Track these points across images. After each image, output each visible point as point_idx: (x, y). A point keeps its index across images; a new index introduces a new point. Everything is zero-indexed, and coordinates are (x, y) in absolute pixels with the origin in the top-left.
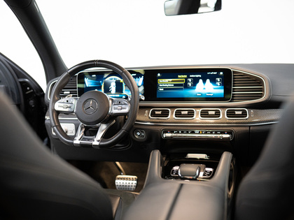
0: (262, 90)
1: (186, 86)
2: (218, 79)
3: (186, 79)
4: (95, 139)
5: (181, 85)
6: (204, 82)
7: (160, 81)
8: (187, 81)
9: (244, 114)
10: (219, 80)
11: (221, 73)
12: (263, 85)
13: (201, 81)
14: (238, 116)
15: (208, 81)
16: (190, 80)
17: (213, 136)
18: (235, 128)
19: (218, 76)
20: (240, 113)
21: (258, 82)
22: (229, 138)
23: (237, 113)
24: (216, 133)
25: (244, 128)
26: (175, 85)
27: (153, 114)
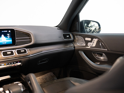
0: (31, 39)
6: (1, 36)
9: (25, 51)
10: (9, 35)
11: (10, 31)
12: (31, 36)
14: (23, 53)
17: (13, 65)
18: (23, 59)
19: (8, 33)
21: (28, 35)
22: (21, 65)
23: (22, 51)
25: (27, 59)
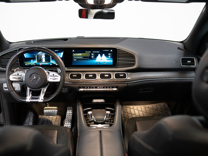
0: (134, 61)
1: (90, 58)
2: (110, 54)
3: (90, 54)
4: (40, 98)
5: (87, 57)
6: (101, 55)
7: (74, 54)
8: (91, 55)
9: (125, 76)
12: (135, 58)
13: (99, 55)
14: (122, 77)
15: (104, 55)
16: (93, 54)
17: (108, 89)
18: (120, 85)
19: (110, 52)
20: (123, 75)
21: (132, 56)
22: (116, 91)
23: (120, 75)
24: (109, 88)
25: (125, 85)
26: (84, 57)
27: (72, 77)
